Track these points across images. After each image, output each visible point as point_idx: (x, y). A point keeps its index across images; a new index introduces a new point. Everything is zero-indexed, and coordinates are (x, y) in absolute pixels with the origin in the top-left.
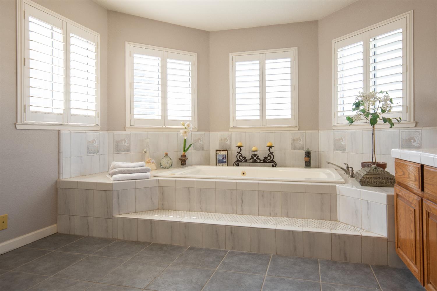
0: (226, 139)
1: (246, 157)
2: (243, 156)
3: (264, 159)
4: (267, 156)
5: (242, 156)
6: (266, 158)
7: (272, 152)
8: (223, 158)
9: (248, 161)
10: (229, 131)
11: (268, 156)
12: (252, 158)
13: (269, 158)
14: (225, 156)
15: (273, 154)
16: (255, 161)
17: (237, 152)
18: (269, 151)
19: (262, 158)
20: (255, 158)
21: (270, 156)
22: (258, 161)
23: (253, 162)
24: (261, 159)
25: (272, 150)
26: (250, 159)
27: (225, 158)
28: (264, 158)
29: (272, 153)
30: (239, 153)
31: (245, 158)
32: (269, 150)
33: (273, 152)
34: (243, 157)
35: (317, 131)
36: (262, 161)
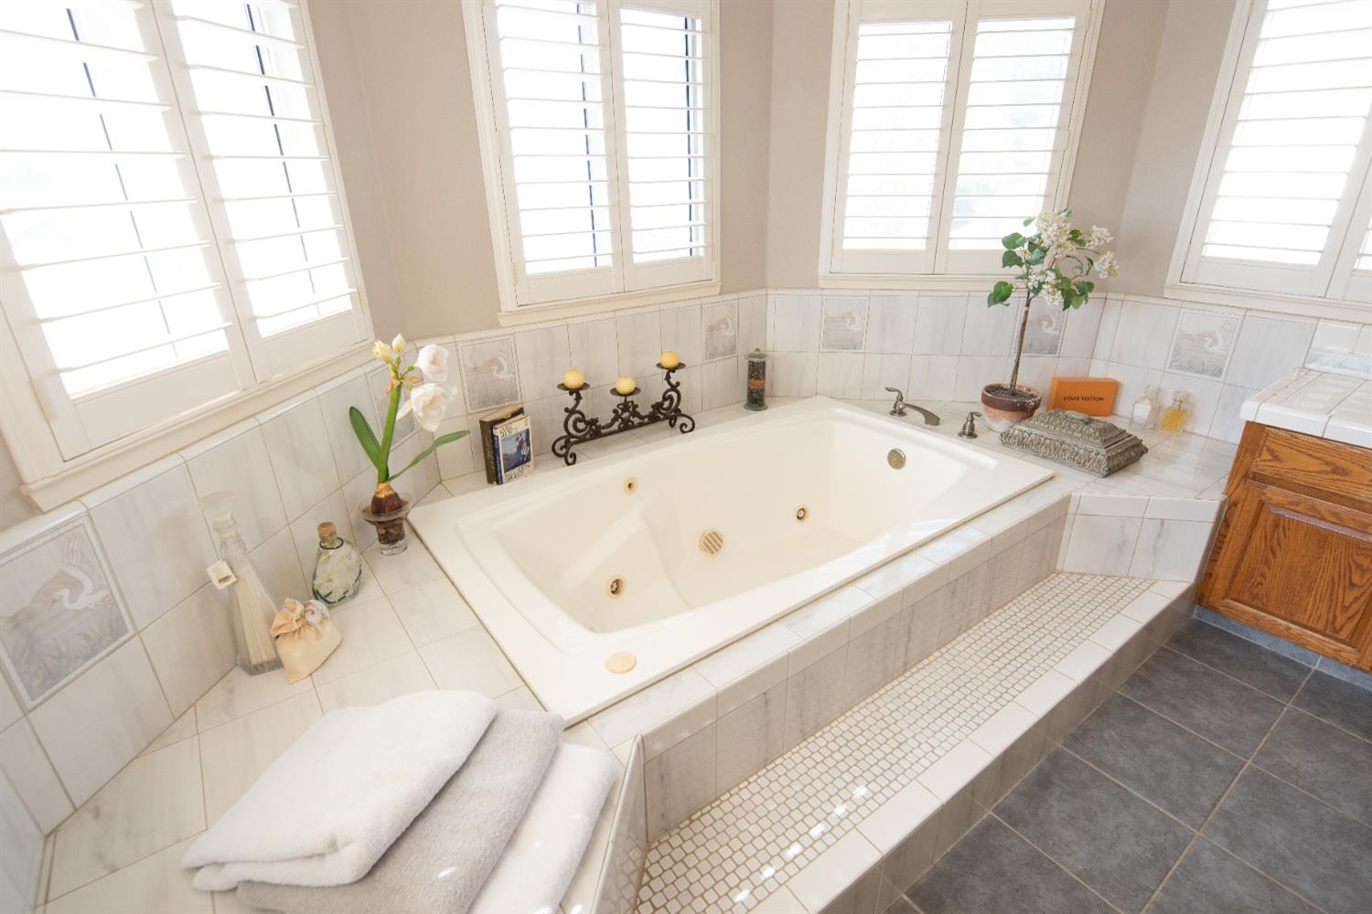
0: (495, 361)
1: (597, 420)
2: (587, 419)
3: (651, 410)
4: (660, 400)
5: (583, 419)
6: (658, 406)
7: (674, 382)
8: (520, 448)
9: (603, 431)
10: (498, 326)
11: (665, 399)
12: (617, 416)
13: (666, 404)
14: (524, 436)
15: (678, 388)
16: (627, 426)
17: (566, 410)
18: (666, 382)
19: (645, 410)
20: (626, 415)
21: (671, 398)
22: (636, 420)
23: (620, 430)
24: (643, 414)
25: (674, 378)
26: (609, 421)
27: (525, 444)
28: (653, 407)
29: (674, 388)
30: (570, 412)
31: (594, 422)
32: (668, 378)
33: (678, 384)
34: (587, 423)
35: (763, 292)
36: (646, 420)
